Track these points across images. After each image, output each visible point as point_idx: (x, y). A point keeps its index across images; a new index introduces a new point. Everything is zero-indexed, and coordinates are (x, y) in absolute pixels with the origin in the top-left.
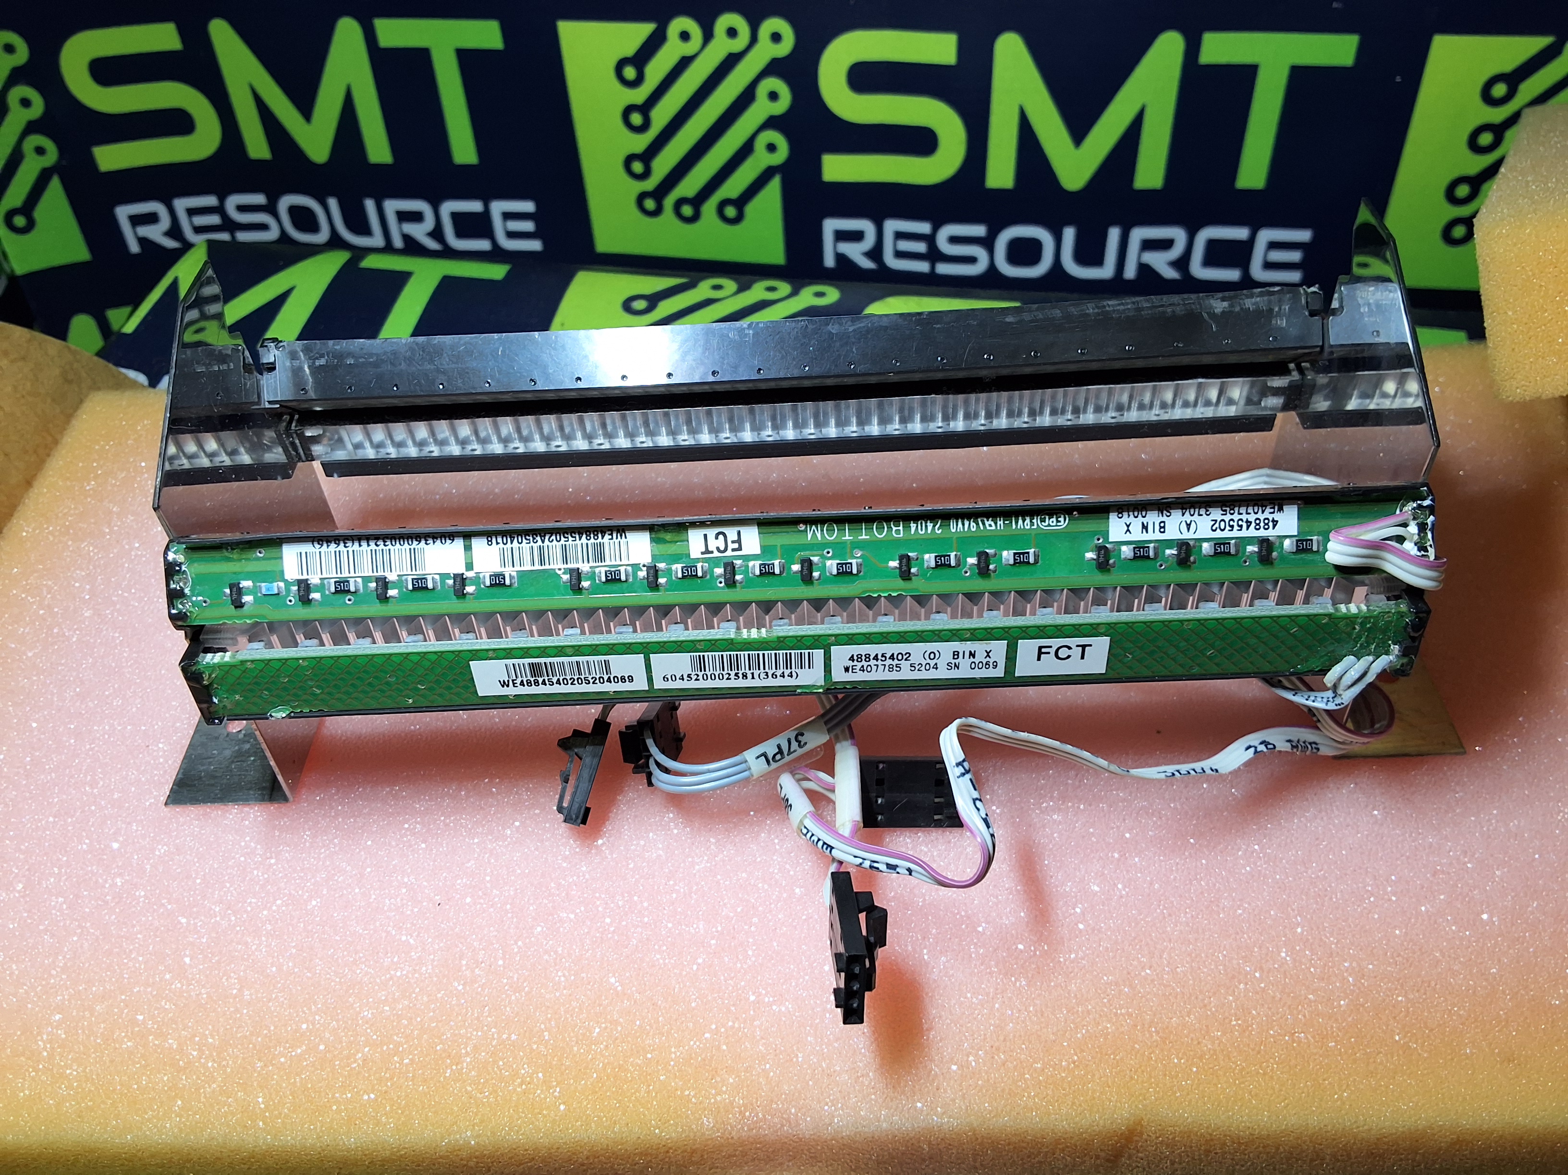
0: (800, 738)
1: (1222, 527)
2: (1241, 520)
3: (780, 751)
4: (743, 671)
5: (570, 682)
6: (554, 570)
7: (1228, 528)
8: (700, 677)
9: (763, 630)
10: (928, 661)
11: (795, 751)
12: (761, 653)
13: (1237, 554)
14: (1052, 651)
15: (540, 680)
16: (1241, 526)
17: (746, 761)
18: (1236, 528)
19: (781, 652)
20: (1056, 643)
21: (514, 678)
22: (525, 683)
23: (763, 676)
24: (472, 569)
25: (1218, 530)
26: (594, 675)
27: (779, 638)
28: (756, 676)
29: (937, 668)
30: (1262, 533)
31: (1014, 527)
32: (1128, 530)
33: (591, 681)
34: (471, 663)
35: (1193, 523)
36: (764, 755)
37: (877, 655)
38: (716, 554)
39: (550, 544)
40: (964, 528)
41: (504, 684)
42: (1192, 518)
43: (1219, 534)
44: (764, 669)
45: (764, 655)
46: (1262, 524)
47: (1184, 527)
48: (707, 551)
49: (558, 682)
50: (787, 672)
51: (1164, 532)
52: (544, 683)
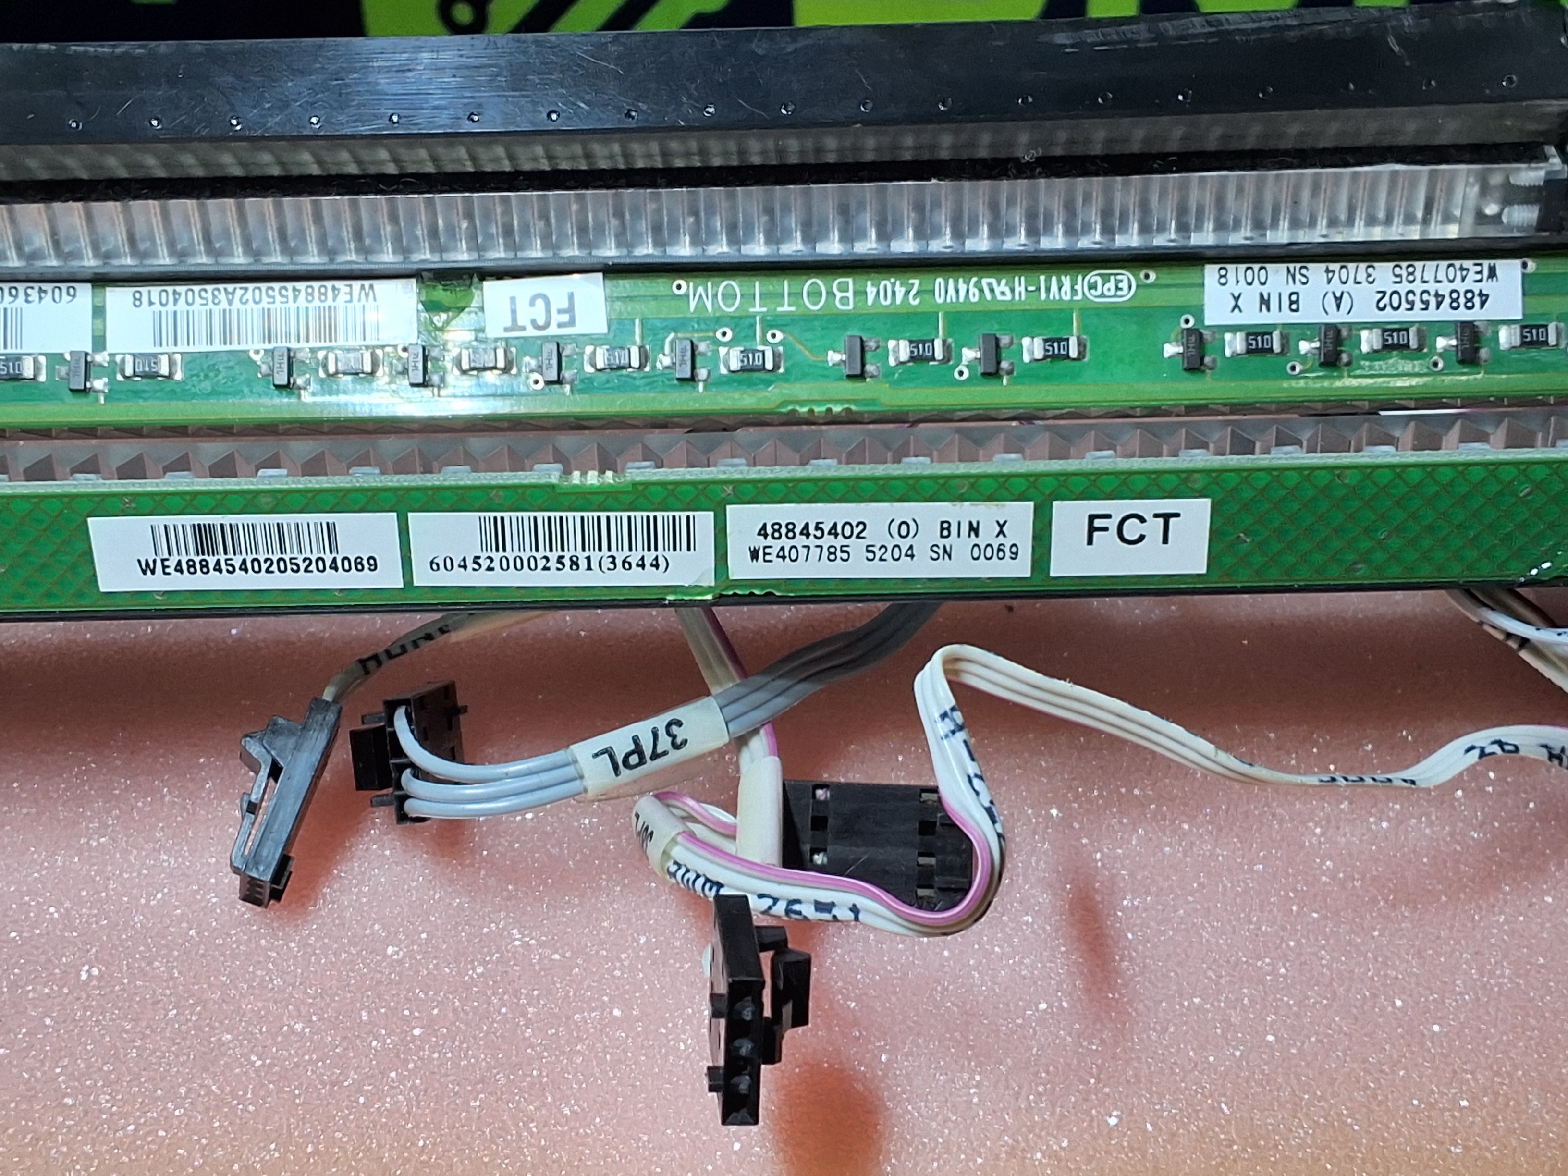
0: (675, 729)
1: (1395, 305)
2: (1427, 292)
3: (638, 749)
4: (572, 553)
5: (264, 566)
6: (246, 352)
7: (1405, 305)
8: (496, 564)
9: (609, 474)
10: (898, 540)
11: (665, 753)
12: (603, 515)
13: (1420, 348)
14: (1113, 524)
15: (212, 561)
16: (1427, 303)
17: (575, 762)
18: (1418, 305)
19: (638, 514)
20: (1118, 508)
21: (166, 556)
22: (184, 567)
23: (606, 563)
24: (104, 348)
25: (1388, 308)
26: (308, 555)
27: (635, 484)
28: (594, 565)
29: (912, 556)
30: (1463, 315)
31: (1043, 296)
32: (1236, 306)
33: (303, 566)
34: (90, 520)
35: (1345, 295)
36: (609, 752)
37: (807, 526)
38: (531, 332)
39: (242, 307)
40: (958, 298)
41: (147, 568)
42: (1345, 288)
43: (1389, 316)
44: (609, 549)
45: (608, 518)
46: (1462, 300)
47: (1330, 302)
48: (515, 327)
49: (244, 567)
50: (649, 557)
51: (1297, 310)
52: (218, 568)
